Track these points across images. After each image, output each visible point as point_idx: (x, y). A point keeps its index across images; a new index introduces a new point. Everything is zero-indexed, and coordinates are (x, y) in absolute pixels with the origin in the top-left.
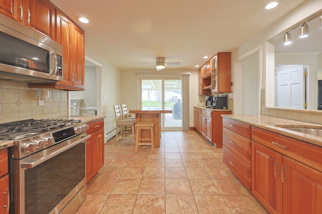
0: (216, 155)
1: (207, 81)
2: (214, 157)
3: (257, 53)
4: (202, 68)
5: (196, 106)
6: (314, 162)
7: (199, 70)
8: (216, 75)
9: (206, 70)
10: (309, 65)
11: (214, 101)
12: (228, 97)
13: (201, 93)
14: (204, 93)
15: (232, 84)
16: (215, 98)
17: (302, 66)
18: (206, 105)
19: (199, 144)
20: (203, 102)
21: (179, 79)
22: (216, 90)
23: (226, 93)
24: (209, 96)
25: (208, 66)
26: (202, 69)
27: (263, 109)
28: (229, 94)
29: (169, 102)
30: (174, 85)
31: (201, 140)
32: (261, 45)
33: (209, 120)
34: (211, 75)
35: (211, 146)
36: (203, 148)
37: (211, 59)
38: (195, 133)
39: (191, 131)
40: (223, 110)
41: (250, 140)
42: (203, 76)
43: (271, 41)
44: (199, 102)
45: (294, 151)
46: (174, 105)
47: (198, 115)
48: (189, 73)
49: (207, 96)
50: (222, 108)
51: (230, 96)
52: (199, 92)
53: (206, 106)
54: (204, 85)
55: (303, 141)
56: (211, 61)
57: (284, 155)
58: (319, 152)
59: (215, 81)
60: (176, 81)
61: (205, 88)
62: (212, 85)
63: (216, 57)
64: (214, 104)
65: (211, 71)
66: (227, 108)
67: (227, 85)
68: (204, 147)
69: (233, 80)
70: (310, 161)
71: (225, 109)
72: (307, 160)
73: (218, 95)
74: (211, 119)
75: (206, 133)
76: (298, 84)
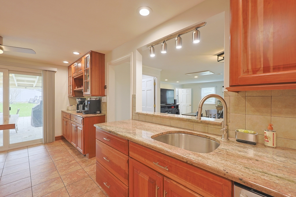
0: (87, 170)
1: (78, 81)
2: (86, 175)
3: (129, 60)
4: (72, 65)
5: (65, 110)
6: (197, 186)
7: (69, 67)
8: (88, 76)
9: (77, 69)
10: (157, 78)
11: (86, 105)
12: (101, 101)
13: (72, 95)
14: (75, 95)
15: (105, 87)
16: (88, 101)
17: (153, 78)
18: (78, 108)
19: (67, 159)
20: (73, 106)
21: (39, 75)
22: (89, 92)
23: (100, 97)
24: (81, 99)
25: (80, 65)
26: (73, 67)
27: (134, 114)
28: (102, 97)
29: (29, 102)
30: (34, 82)
31: (70, 151)
32: (132, 52)
33: (80, 128)
34: (83, 75)
35: (83, 158)
36: (72, 164)
37: (83, 56)
38: (63, 143)
39: (57, 142)
40: (97, 115)
41: (127, 157)
42: (74, 75)
43: (140, 51)
44: (68, 105)
45: (176, 173)
46: (33, 109)
47: (67, 121)
48: (55, 69)
49: (79, 99)
50: (95, 113)
51: (104, 99)
52: (69, 93)
53: (78, 110)
54: (75, 86)
55: (186, 163)
56: (83, 59)
57: (164, 176)
58: (203, 176)
59: (87, 83)
60: (36, 78)
61: (77, 89)
62: (84, 87)
63: (88, 55)
64: (86, 109)
65: (83, 71)
66: (100, 112)
67: (101, 88)
68: (73, 162)
69: (107, 83)
70: (193, 185)
71: (98, 113)
72: (190, 184)
73: (91, 98)
74: (82, 126)
75: (76, 143)
76: (151, 91)
